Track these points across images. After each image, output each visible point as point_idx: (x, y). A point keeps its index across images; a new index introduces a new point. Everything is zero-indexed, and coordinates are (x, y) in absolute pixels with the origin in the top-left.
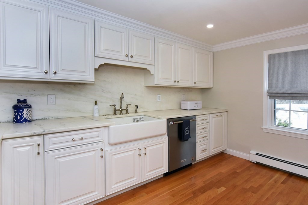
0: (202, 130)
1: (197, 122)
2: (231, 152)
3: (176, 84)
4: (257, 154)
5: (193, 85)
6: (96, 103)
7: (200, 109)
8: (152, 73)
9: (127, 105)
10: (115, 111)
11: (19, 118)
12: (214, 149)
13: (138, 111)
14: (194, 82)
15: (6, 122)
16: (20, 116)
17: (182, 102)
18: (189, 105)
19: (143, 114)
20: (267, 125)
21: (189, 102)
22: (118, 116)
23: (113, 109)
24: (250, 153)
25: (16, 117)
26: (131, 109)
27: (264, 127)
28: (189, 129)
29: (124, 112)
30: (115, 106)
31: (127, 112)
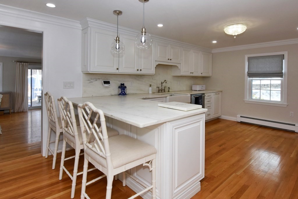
0: (208, 102)
1: (205, 97)
2: (224, 117)
3: (191, 75)
4: (241, 117)
5: (200, 75)
6: (150, 86)
7: (204, 90)
8: (179, 68)
9: (164, 87)
10: (159, 90)
11: (123, 92)
12: (214, 115)
13: (170, 91)
14: (201, 73)
15: (114, 95)
16: (124, 92)
17: (193, 86)
18: (198, 88)
19: (173, 92)
20: (247, 99)
21: (198, 86)
22: (160, 93)
23: (158, 90)
24: (236, 117)
25: (122, 92)
26: (167, 90)
27: (245, 100)
28: (202, 101)
29: (163, 91)
30: (159, 87)
31: (164, 92)
